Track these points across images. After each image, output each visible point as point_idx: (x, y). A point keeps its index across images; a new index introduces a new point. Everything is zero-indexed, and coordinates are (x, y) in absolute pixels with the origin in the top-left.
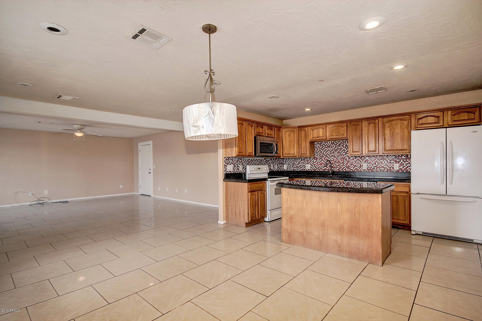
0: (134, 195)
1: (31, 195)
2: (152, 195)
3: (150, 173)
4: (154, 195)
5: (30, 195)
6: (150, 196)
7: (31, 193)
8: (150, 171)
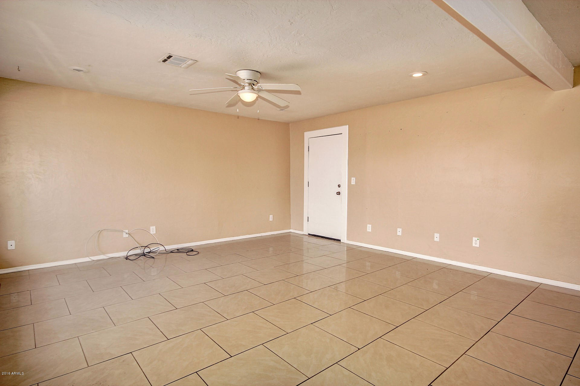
0: (291, 233)
1: (127, 236)
2: (344, 240)
3: (339, 193)
4: (348, 239)
5: (125, 236)
6: (340, 240)
7: (127, 231)
8: (338, 190)
